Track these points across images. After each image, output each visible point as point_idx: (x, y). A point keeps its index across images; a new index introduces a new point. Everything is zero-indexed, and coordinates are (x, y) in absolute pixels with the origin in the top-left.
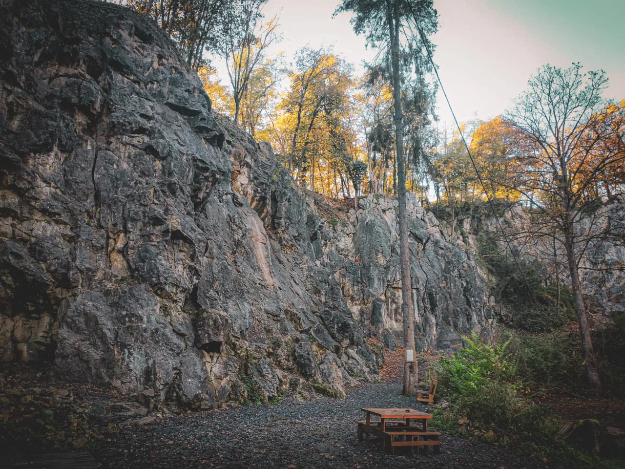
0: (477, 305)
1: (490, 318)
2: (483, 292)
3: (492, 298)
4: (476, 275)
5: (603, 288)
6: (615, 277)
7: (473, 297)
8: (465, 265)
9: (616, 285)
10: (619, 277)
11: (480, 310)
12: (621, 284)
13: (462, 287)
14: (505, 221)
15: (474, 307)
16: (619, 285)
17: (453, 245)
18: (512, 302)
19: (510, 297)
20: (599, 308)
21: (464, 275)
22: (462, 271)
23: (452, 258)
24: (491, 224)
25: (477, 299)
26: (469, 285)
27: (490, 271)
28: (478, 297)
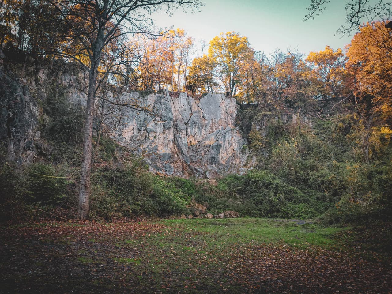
0: (18, 136)
1: (30, 150)
2: (30, 125)
3: (39, 133)
4: (27, 109)
5: (141, 148)
6: (150, 141)
7: (15, 127)
8: (18, 98)
9: (149, 146)
10: (153, 142)
11: (19, 141)
12: (153, 146)
13: (8, 117)
14: (77, 79)
15: (14, 136)
16: (151, 147)
17: (13, 79)
18: (56, 139)
19: (56, 135)
20: (132, 158)
21: (13, 106)
22: (12, 102)
23: (6, 89)
24: (65, 80)
25: (19, 130)
26: (16, 116)
27: (45, 111)
28: (21, 129)
